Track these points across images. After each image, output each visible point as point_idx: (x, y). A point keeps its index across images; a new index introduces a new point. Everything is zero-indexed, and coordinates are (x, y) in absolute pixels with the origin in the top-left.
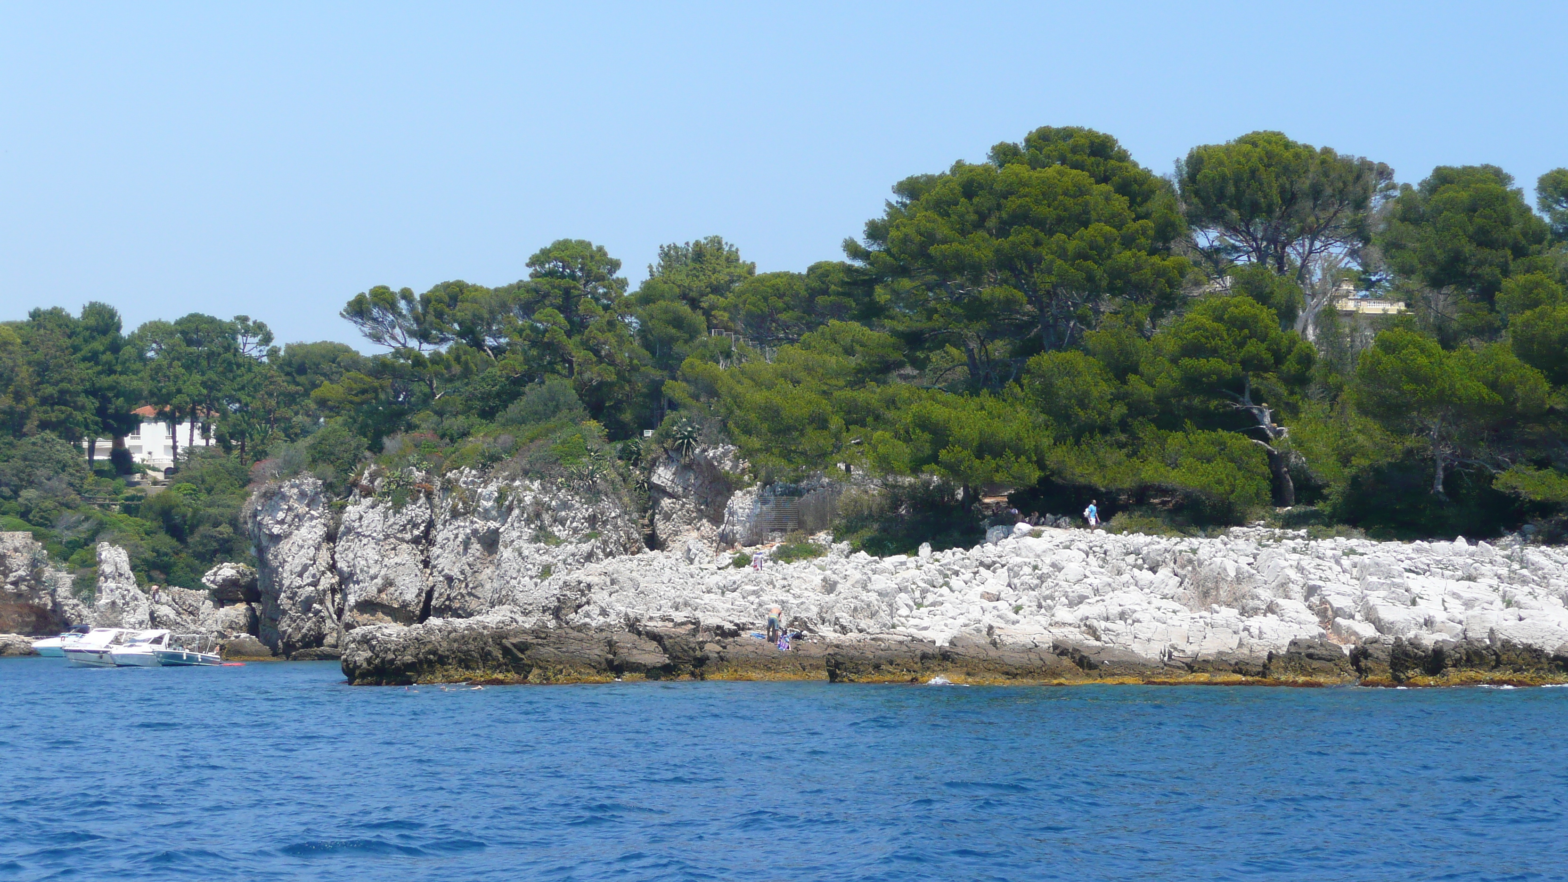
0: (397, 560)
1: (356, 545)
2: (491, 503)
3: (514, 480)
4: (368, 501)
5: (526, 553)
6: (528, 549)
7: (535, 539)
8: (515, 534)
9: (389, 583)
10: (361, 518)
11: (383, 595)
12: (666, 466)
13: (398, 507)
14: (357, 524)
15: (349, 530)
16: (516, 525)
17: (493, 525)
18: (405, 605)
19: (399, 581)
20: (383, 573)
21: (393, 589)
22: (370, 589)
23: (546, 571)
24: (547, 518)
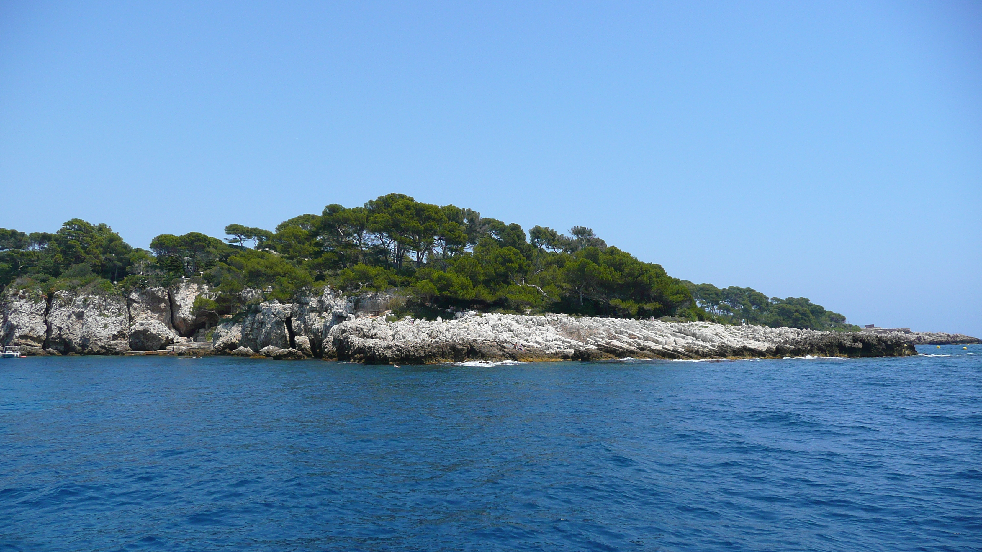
0: (36, 321)
1: (20, 316)
2: (81, 303)
3: (89, 295)
4: (24, 300)
5: (98, 320)
6: (98, 318)
7: (100, 315)
8: (92, 313)
9: (33, 329)
10: (21, 306)
11: (30, 333)
12: (135, 293)
13: (36, 303)
14: (20, 308)
15: (16, 310)
16: (92, 310)
17: (81, 310)
18: (39, 337)
19: (37, 328)
20: (31, 325)
21: (34, 331)
22: (26, 331)
23: (106, 326)
24: (102, 308)
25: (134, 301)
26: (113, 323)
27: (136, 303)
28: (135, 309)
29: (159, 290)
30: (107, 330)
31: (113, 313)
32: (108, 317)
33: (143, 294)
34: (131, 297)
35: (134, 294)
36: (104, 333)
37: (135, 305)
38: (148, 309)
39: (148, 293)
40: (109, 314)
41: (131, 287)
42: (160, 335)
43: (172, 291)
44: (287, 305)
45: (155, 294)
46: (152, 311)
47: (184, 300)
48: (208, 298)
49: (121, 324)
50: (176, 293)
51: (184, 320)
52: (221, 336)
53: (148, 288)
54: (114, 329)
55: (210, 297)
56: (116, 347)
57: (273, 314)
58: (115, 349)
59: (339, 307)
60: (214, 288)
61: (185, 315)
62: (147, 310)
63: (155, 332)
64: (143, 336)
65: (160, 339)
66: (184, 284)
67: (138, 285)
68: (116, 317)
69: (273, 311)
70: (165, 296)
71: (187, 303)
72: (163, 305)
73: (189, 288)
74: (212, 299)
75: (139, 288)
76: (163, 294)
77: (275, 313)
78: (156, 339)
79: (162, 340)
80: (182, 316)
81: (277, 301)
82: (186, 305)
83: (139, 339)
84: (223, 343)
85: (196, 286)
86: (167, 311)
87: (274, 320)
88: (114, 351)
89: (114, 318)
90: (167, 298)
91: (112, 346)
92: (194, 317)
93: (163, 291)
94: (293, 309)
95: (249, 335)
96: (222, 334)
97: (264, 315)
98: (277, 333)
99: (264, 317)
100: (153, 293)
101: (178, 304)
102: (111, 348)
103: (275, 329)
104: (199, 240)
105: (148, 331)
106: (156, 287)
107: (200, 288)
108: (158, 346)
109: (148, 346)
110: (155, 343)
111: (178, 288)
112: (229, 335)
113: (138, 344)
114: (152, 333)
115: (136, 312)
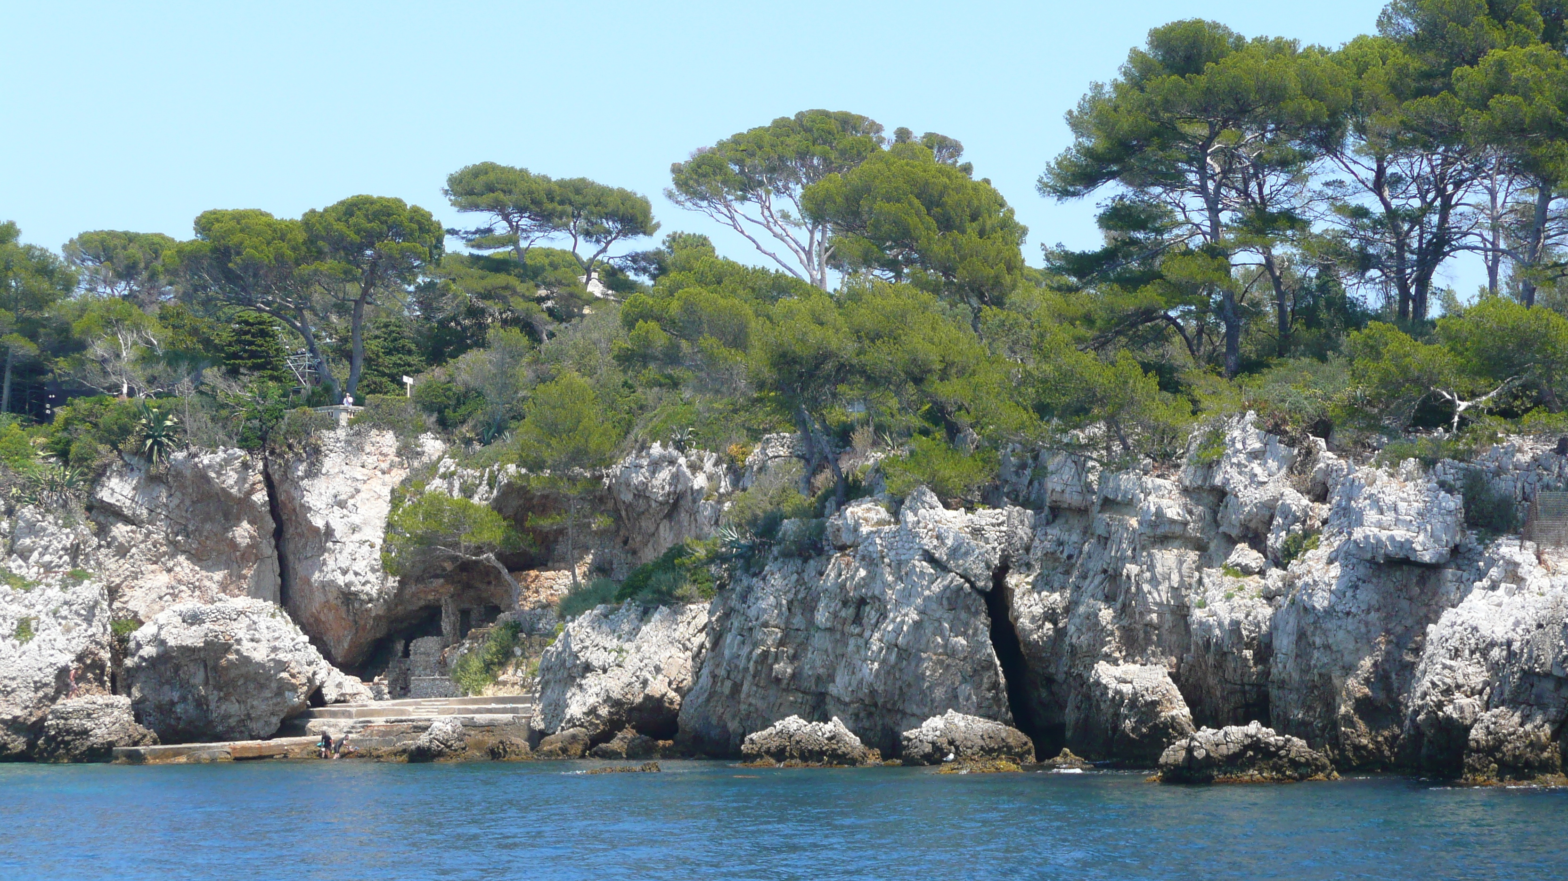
25: (115, 513)
26: (55, 613)
27: (127, 520)
28: (122, 551)
29: (227, 462)
30: (32, 645)
31: (48, 568)
32: (28, 587)
33: (155, 480)
34: (104, 495)
35: (114, 482)
36: (20, 664)
37: (120, 531)
38: (176, 549)
39: (179, 475)
40: (31, 573)
41: (101, 448)
42: (282, 666)
43: (287, 468)
44: (985, 516)
45: (208, 480)
46: (196, 557)
47: (342, 505)
48: (456, 493)
49: (89, 620)
50: (311, 474)
51: (348, 597)
52: (588, 668)
53: (180, 455)
54: (61, 642)
55: (468, 491)
56: (89, 724)
57: (929, 557)
58: (85, 733)
59: (1389, 517)
60: (477, 447)
61: (350, 577)
62: (173, 556)
63: (259, 654)
64: (201, 675)
65: (283, 688)
66: (341, 433)
67: (132, 440)
68: (64, 587)
69: (929, 543)
70: (252, 490)
71: (355, 519)
72: (243, 532)
73: (360, 449)
74: (476, 500)
75: (137, 453)
76: (242, 480)
77: (941, 554)
78: (261, 687)
79: (294, 688)
80: (341, 580)
81: (932, 498)
82: (354, 529)
83: (186, 686)
84: (608, 699)
85: (388, 440)
86: (259, 558)
87: (936, 587)
88: (82, 745)
89: (55, 593)
90: (260, 497)
91: (74, 723)
92: (392, 582)
93: (245, 466)
94: (1010, 536)
95: (776, 660)
96: (596, 658)
97: (871, 562)
98: (951, 652)
99: (872, 576)
100: (202, 476)
101: (318, 522)
102: (68, 732)
103: (940, 632)
104: (397, 230)
105: (227, 648)
106: (212, 446)
107: (408, 452)
108: (275, 721)
109: (227, 717)
110: (260, 705)
111: (315, 453)
112: (632, 661)
113: (179, 709)
114: (247, 660)
115: (125, 566)
